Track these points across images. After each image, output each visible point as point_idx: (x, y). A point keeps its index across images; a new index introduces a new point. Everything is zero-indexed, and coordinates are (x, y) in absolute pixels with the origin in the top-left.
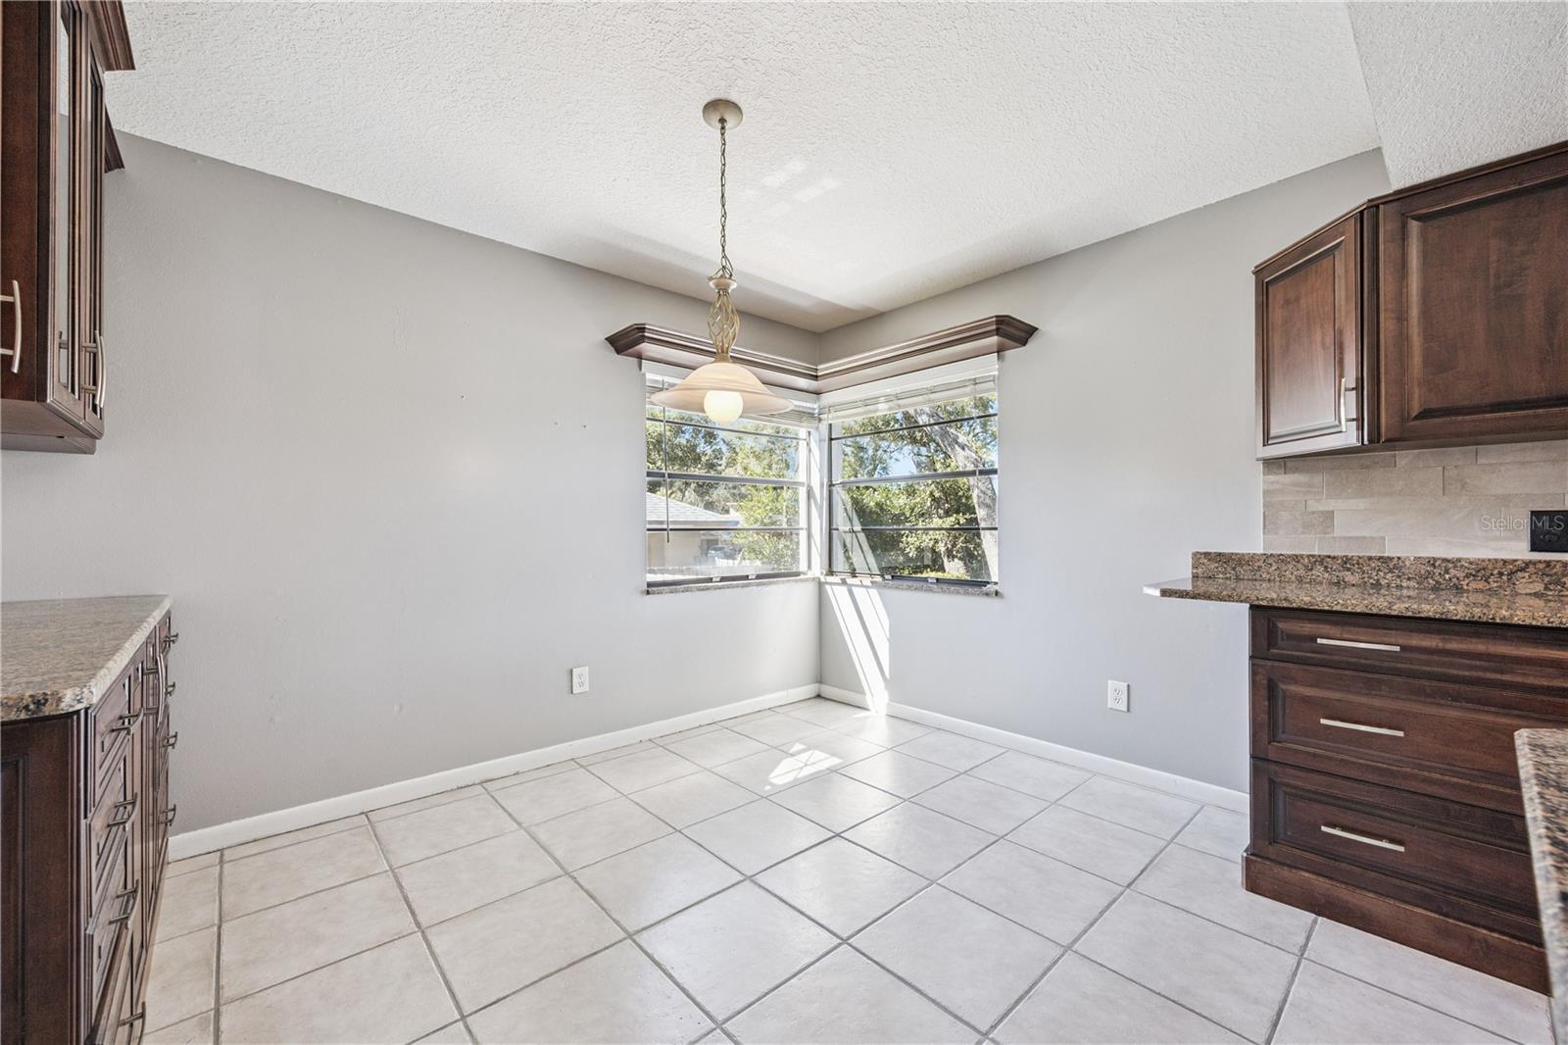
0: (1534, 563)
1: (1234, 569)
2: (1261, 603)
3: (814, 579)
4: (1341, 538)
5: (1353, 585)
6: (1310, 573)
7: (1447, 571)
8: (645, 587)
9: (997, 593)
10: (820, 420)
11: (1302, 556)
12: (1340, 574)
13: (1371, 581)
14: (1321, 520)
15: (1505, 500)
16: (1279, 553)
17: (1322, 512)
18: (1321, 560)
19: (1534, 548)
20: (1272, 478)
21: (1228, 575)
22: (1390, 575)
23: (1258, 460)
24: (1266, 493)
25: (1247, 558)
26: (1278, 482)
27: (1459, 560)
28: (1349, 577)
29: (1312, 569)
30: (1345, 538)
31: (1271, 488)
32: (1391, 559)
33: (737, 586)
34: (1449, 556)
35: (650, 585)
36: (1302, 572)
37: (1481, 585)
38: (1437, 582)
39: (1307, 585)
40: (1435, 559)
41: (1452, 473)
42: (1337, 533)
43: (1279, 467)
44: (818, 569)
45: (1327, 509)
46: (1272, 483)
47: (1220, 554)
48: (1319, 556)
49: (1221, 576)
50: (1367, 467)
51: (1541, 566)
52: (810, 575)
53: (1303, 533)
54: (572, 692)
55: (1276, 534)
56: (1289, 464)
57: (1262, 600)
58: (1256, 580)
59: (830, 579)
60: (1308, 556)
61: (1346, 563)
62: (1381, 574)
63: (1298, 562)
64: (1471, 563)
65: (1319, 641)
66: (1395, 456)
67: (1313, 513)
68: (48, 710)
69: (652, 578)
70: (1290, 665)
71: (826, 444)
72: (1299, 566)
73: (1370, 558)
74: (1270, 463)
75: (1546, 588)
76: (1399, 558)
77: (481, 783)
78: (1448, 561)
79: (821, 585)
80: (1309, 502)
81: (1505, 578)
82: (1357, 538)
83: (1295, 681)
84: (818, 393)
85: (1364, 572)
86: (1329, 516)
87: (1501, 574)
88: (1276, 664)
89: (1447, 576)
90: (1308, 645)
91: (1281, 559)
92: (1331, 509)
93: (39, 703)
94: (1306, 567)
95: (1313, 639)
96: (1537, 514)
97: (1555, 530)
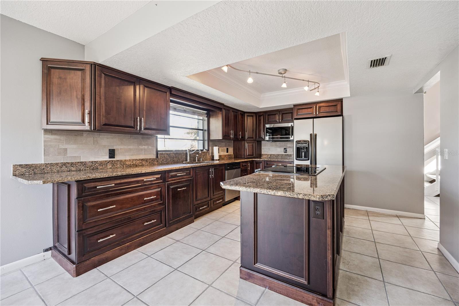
1: (33, 170)
2: (82, 179)
4: (69, 157)
5: (74, 171)
6: (61, 169)
7: (95, 165)
11: (59, 163)
12: (70, 168)
13: (78, 169)
14: (63, 151)
15: (105, 146)
16: (51, 163)
17: (64, 149)
18: (64, 164)
19: (110, 158)
20: (47, 136)
21: (31, 173)
22: (83, 167)
23: (43, 129)
24: (45, 141)
25: (39, 165)
26: (49, 138)
27: (98, 161)
28: (73, 169)
29: (62, 167)
30: (70, 157)
31: (47, 140)
32: (83, 162)
34: (95, 161)
36: (59, 169)
37: (101, 167)
38: (93, 168)
39: (61, 173)
40: (93, 162)
41: (95, 139)
43: (50, 132)
45: (65, 148)
46: (47, 138)
47: (27, 165)
48: (64, 163)
49: (27, 174)
50: (76, 135)
51: (111, 161)
53: (58, 155)
55: (49, 156)
56: (53, 132)
57: (82, 178)
58: (42, 173)
60: (61, 163)
61: (72, 164)
62: (81, 167)
63: (57, 165)
64: (100, 162)
65: (98, 187)
66: (83, 133)
67: (61, 149)
70: (88, 197)
72: (58, 166)
73: (78, 162)
74: (46, 131)
75: (112, 167)
76: (85, 162)
78: (96, 162)
80: (60, 145)
81: (106, 165)
82: (74, 157)
83: (90, 201)
85: (76, 167)
86: (66, 150)
87: (105, 164)
88: (85, 198)
89: (95, 166)
90: (94, 189)
91: (52, 165)
92: (66, 148)
94: (60, 167)
95: (96, 187)
96: (110, 150)
97: (112, 153)
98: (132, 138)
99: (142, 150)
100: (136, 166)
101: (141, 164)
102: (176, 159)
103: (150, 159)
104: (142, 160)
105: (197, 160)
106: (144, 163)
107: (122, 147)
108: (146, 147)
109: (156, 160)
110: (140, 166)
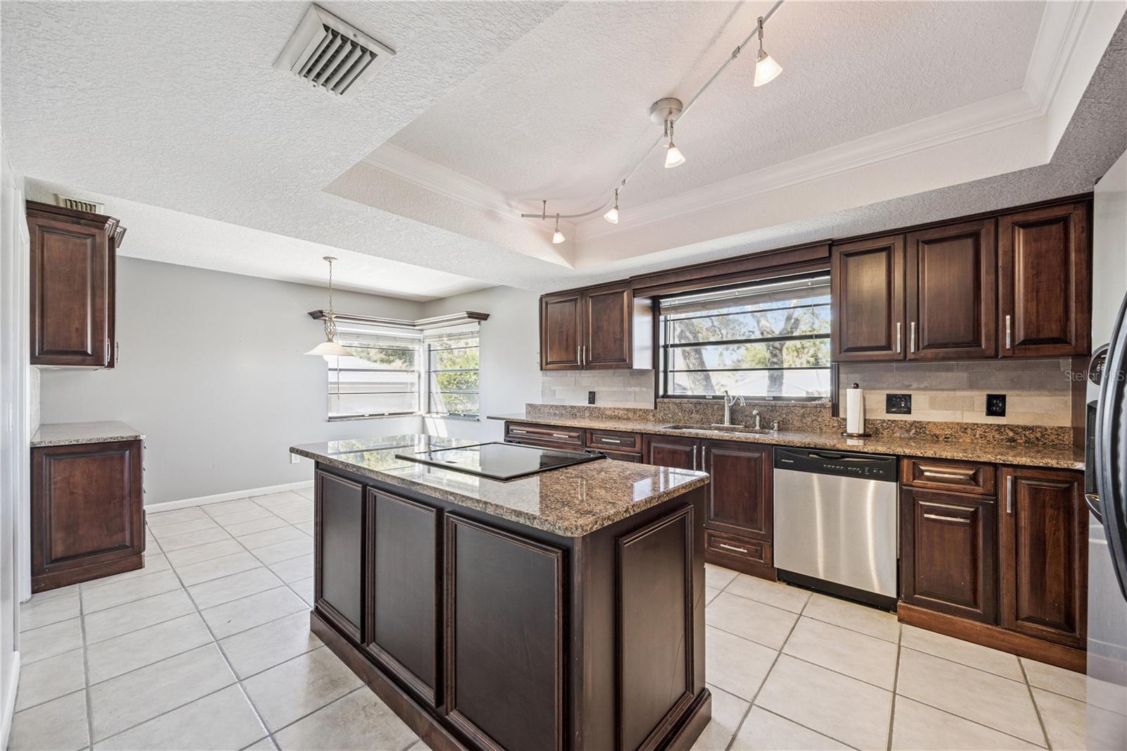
0: (590, 407)
1: (534, 410)
3: (419, 415)
8: (328, 419)
9: (478, 420)
10: (424, 342)
12: (555, 411)
13: (561, 413)
14: (553, 393)
15: (584, 387)
17: (554, 390)
18: (552, 406)
19: (589, 403)
20: (544, 378)
22: (564, 411)
24: (543, 383)
25: (537, 406)
26: (545, 380)
28: (557, 412)
29: (550, 410)
32: (564, 406)
33: (376, 418)
34: (575, 405)
35: (330, 418)
36: (548, 411)
37: (579, 414)
40: (572, 406)
41: (577, 379)
42: (557, 397)
43: (545, 375)
44: (423, 412)
52: (419, 413)
53: (550, 397)
54: (291, 462)
55: (545, 397)
56: (547, 373)
58: (539, 414)
59: (428, 415)
60: (549, 405)
61: (556, 407)
63: (547, 407)
64: (578, 407)
68: (138, 438)
69: (330, 415)
71: (427, 353)
75: (588, 415)
76: (567, 406)
77: (249, 498)
78: (574, 407)
79: (423, 418)
80: (551, 387)
84: (422, 330)
87: (582, 411)
89: (574, 411)
91: (544, 406)
93: (136, 437)
96: (590, 392)
97: (592, 397)
98: (616, 375)
99: (630, 392)
100: (619, 418)
101: (626, 417)
102: (698, 416)
103: (641, 410)
104: (627, 410)
105: (758, 424)
106: (630, 415)
107: (603, 389)
108: (637, 389)
109: (651, 414)
110: (624, 419)
